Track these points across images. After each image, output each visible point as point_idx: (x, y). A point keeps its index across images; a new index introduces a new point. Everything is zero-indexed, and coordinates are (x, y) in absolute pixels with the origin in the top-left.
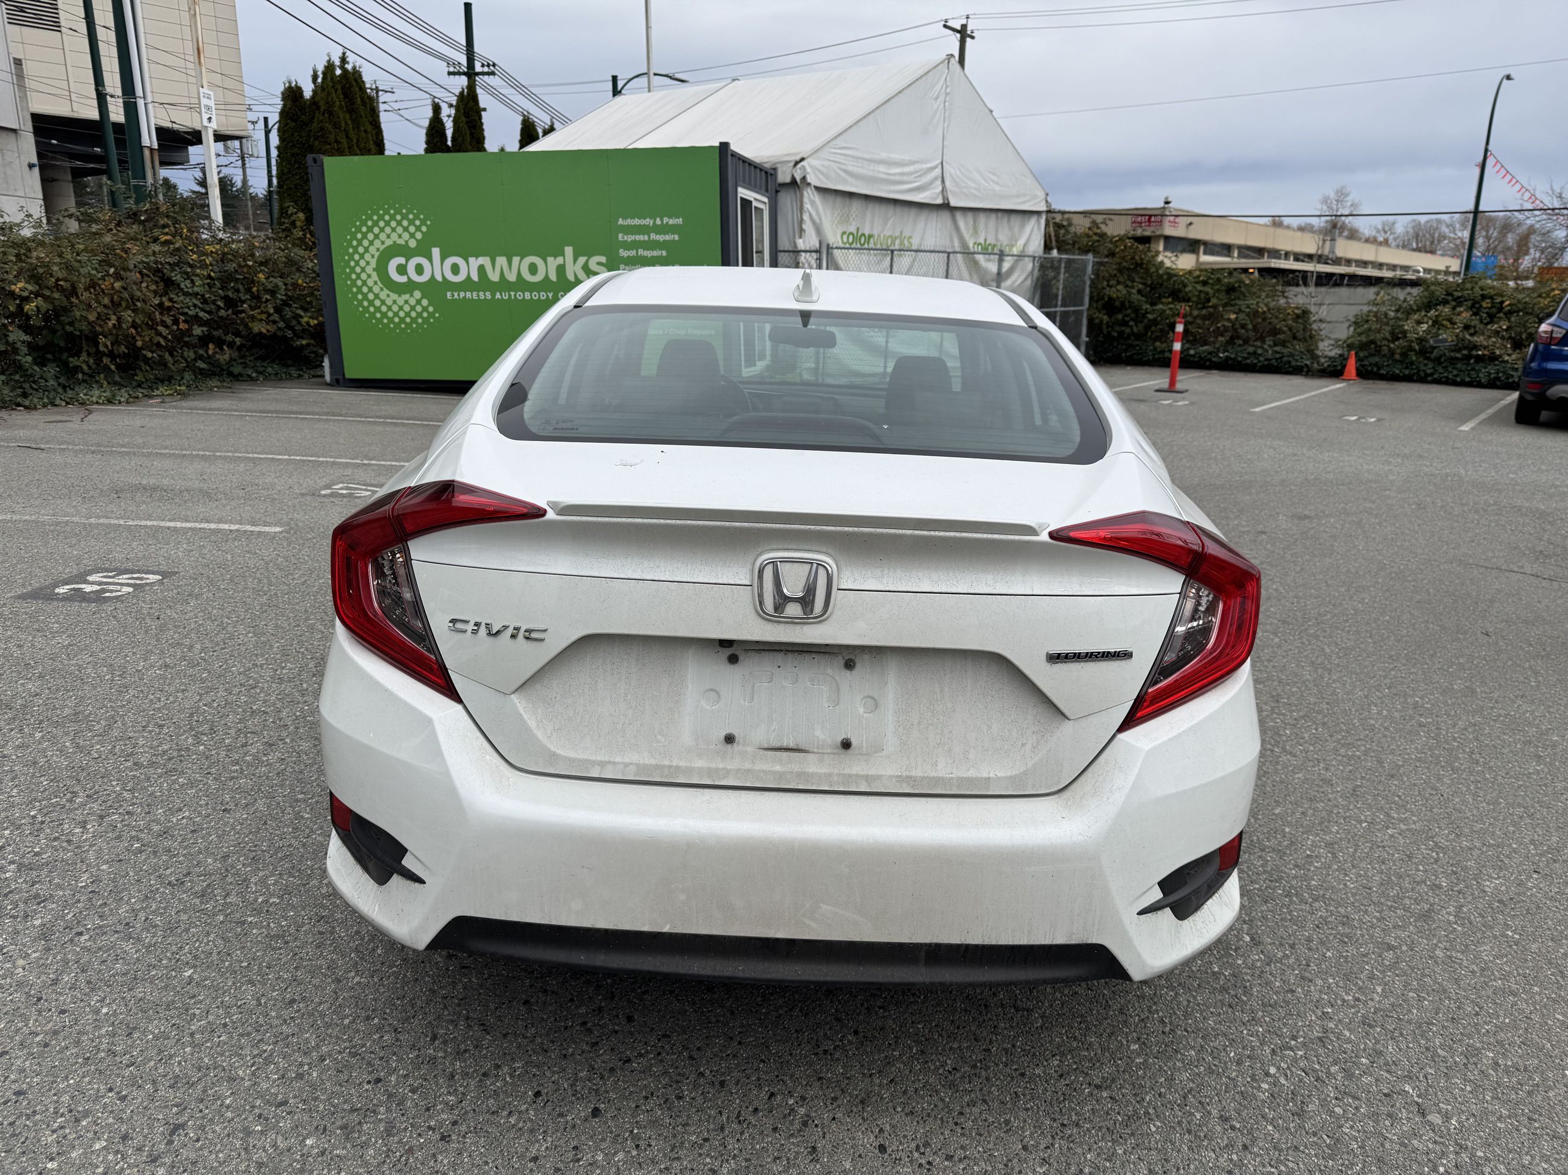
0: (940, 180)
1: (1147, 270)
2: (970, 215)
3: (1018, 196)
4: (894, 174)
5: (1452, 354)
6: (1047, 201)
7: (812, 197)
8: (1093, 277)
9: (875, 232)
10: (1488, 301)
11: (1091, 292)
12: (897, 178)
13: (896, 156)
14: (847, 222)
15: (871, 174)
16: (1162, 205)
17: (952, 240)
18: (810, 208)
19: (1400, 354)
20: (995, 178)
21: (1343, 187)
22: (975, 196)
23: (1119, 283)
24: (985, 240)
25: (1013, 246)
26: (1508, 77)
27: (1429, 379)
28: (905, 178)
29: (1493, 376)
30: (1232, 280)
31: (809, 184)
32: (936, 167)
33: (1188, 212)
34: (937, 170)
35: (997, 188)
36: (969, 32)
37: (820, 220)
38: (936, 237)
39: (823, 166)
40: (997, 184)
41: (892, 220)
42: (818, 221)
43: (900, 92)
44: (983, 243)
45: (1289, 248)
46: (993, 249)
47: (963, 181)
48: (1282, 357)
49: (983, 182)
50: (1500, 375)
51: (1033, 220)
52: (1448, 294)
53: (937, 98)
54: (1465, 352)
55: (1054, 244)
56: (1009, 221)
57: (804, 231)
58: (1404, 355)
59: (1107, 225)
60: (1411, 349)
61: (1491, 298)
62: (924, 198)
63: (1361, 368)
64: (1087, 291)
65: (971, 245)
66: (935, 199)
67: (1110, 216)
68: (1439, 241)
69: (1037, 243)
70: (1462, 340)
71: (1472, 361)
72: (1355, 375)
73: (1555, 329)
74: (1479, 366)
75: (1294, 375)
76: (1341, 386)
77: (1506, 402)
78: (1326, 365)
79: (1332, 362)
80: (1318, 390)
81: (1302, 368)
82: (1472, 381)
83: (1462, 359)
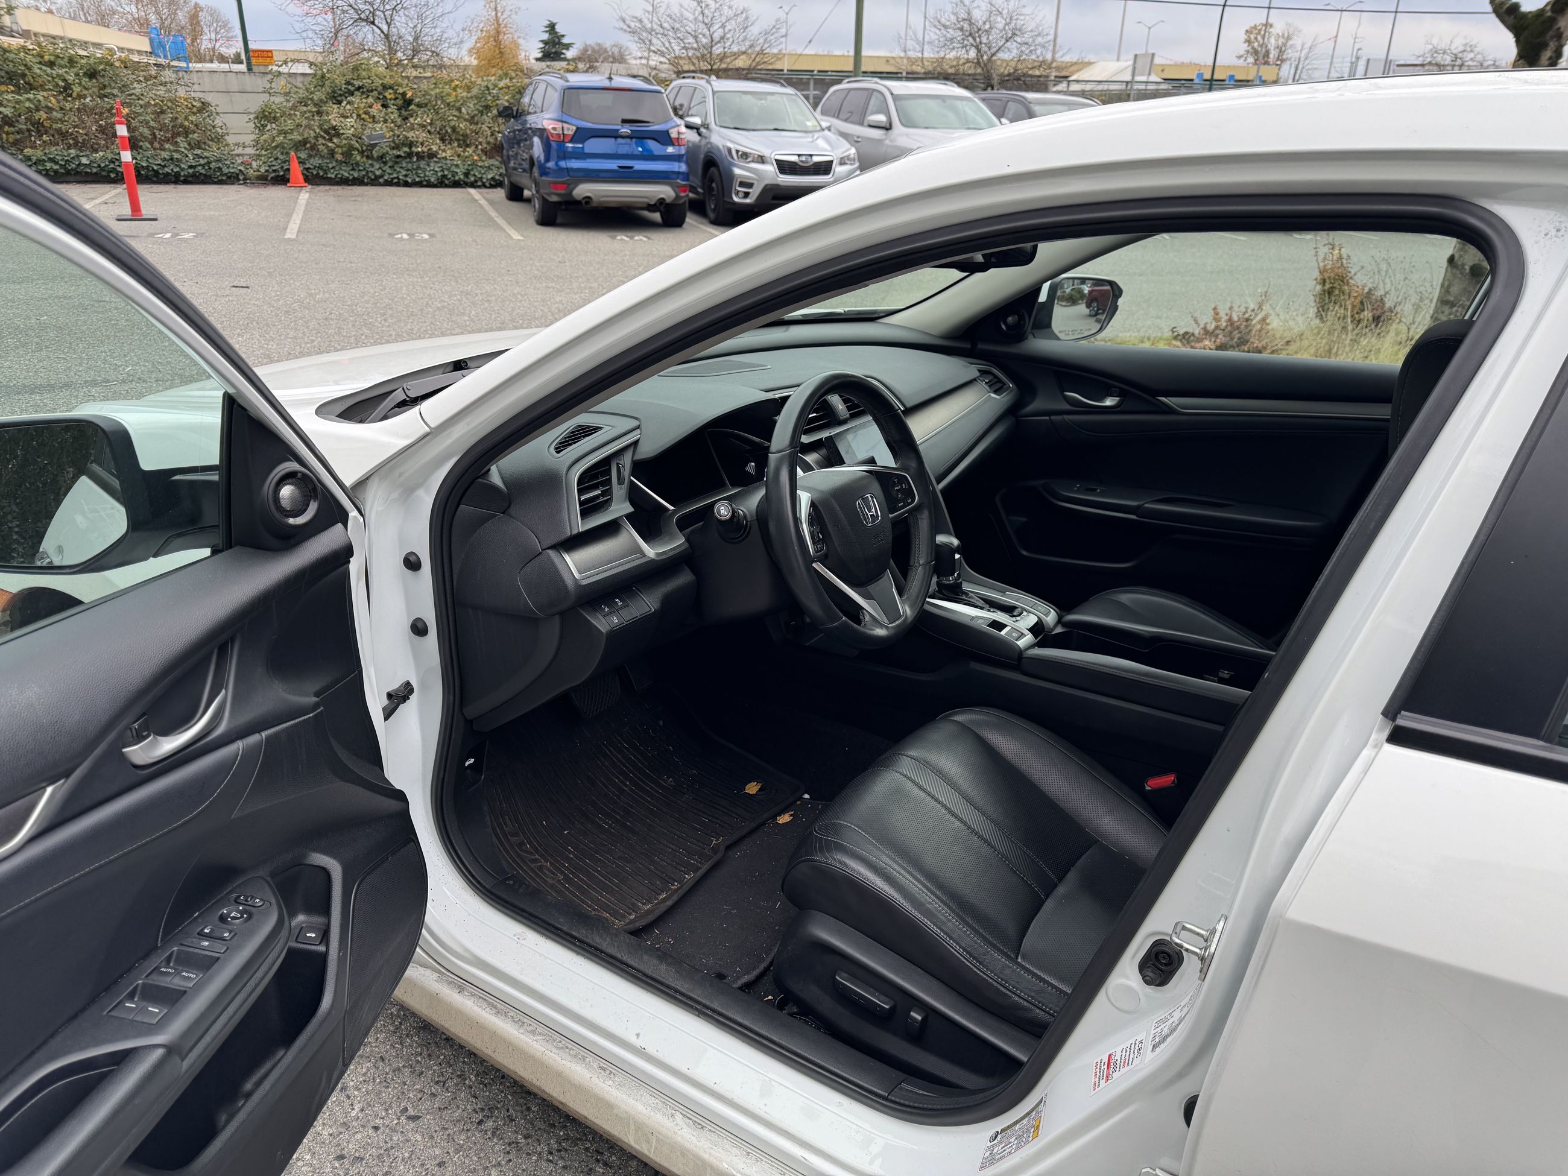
5: (395, 152)
10: (390, 91)
19: (342, 154)
27: (381, 180)
29: (439, 174)
48: (209, 163)
50: (446, 173)
54: (406, 149)
58: (348, 154)
60: (351, 148)
61: (391, 88)
63: (305, 172)
70: (398, 136)
71: (415, 159)
72: (303, 181)
73: (566, 126)
74: (422, 164)
75: (233, 184)
76: (307, 195)
77: (483, 202)
78: (263, 170)
79: (269, 166)
80: (296, 203)
81: (238, 175)
82: (422, 181)
83: (405, 158)
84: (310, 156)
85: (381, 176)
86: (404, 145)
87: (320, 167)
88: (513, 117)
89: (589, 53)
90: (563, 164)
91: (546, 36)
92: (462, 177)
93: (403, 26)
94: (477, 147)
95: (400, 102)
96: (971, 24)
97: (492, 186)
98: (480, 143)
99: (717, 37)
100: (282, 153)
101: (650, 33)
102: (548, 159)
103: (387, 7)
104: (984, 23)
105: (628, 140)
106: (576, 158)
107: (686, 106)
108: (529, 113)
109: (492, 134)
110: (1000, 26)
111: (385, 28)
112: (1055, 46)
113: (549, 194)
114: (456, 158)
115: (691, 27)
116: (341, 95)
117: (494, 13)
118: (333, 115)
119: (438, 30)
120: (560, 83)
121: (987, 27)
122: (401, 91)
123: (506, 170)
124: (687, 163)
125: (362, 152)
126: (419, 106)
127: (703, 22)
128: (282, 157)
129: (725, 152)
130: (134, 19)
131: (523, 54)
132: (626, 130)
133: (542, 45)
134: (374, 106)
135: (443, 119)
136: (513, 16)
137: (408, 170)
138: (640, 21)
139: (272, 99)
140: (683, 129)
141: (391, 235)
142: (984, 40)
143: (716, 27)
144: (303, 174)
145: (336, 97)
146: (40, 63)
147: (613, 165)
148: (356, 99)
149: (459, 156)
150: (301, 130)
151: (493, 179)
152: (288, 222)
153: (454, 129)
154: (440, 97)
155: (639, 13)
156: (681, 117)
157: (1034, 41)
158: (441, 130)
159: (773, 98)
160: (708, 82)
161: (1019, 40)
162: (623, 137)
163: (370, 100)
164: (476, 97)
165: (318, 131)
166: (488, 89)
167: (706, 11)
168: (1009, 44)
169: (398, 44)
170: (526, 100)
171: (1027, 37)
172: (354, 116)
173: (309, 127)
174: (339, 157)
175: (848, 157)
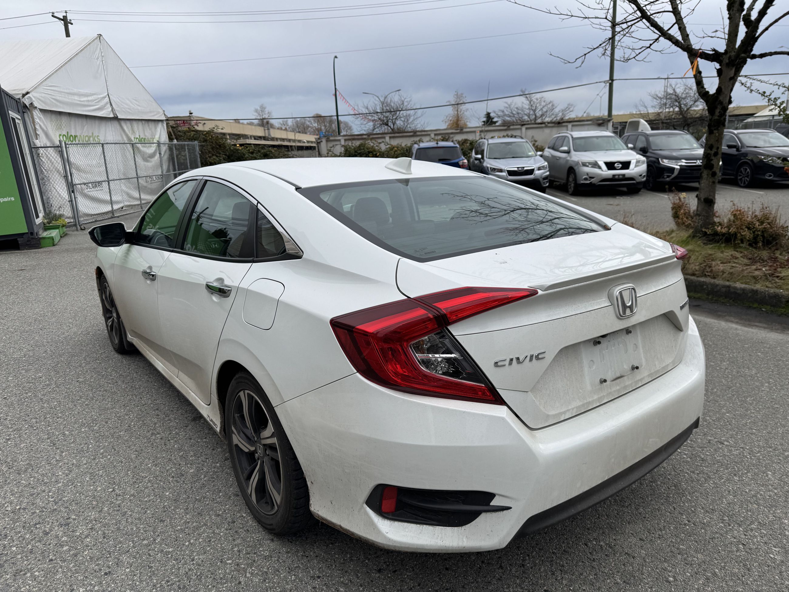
0: (109, 104)
1: (225, 147)
2: (128, 122)
3: (151, 112)
4: (84, 101)
6: (165, 114)
7: (39, 115)
8: (200, 152)
9: (78, 134)
10: (371, 154)
11: (201, 160)
12: (86, 103)
13: (82, 91)
14: (61, 129)
15: (70, 101)
16: (188, 115)
17: (122, 138)
18: (39, 121)
20: (137, 103)
21: (262, 105)
22: (129, 112)
23: (213, 155)
24: (139, 136)
25: (153, 139)
26: (336, 57)
28: (90, 103)
30: (265, 151)
31: (36, 107)
32: (105, 97)
33: (202, 118)
34: (106, 98)
35: (139, 108)
36: (68, 21)
37: (47, 128)
38: (113, 135)
39: (42, 97)
40: (139, 106)
41: (86, 127)
42: (45, 129)
43: (77, 54)
44: (139, 137)
45: (251, 134)
46: (144, 141)
47: (122, 105)
49: (131, 105)
51: (160, 125)
52: (356, 152)
53: (98, 59)
55: (174, 137)
56: (149, 126)
57: (39, 135)
59: (198, 126)
61: (372, 152)
62: (103, 114)
64: (199, 160)
65: (133, 139)
66: (109, 114)
67: (199, 121)
68: (307, 129)
69: (165, 136)
103: (394, 118)
104: (682, 94)
115: (526, 112)
121: (684, 96)
127: (532, 109)
129: (486, 168)
130: (316, 129)
133: (483, 122)
136: (465, 113)
138: (503, 111)
142: (683, 102)
143: (538, 111)
146: (249, 153)
155: (502, 108)
167: (533, 104)
175: (543, 167)
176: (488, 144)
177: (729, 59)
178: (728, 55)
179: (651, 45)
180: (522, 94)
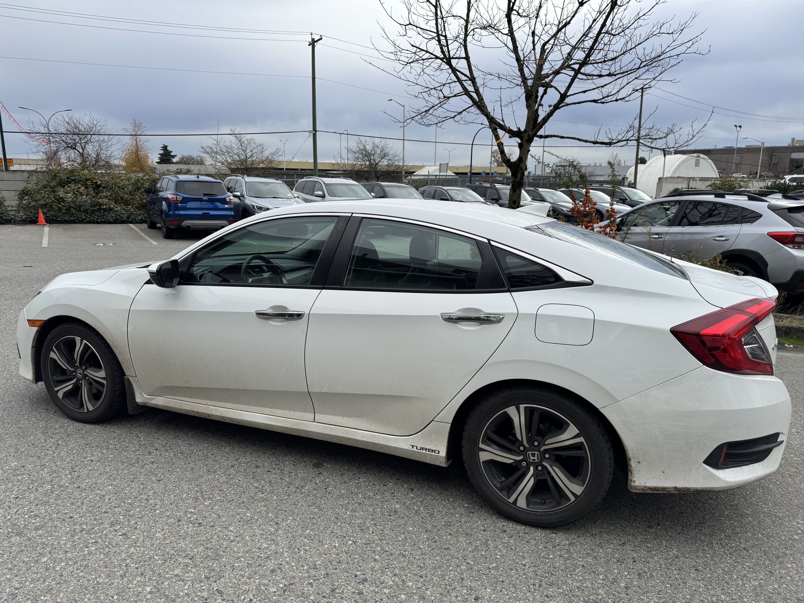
5: (92, 208)
10: (89, 181)
27: (85, 221)
29: (114, 218)
50: (118, 217)
54: (98, 207)
58: (68, 209)
60: (70, 207)
70: (94, 201)
71: (102, 211)
72: (45, 222)
73: (178, 196)
74: (106, 213)
75: (8, 224)
76: (48, 228)
77: (137, 229)
78: (24, 217)
79: (27, 216)
80: (43, 232)
81: (11, 220)
82: (105, 221)
83: (97, 211)
84: (49, 211)
85: (85, 219)
86: (97, 205)
87: (54, 216)
88: (152, 193)
89: (185, 159)
90: (177, 212)
91: (162, 152)
92: (126, 219)
93: (91, 149)
94: (133, 206)
95: (94, 186)
96: (366, 151)
97: (140, 223)
98: (135, 204)
99: (248, 155)
100: (34, 210)
101: (216, 154)
102: (169, 210)
103: (83, 141)
104: (372, 151)
105: (207, 202)
106: (183, 210)
107: (233, 187)
108: (160, 191)
109: (141, 200)
110: (379, 152)
111: (81, 151)
112: (403, 160)
113: (170, 225)
114: (123, 211)
115: (236, 151)
116: (64, 183)
117: (135, 142)
118: (61, 193)
119: (109, 152)
120: (175, 179)
121: (373, 152)
122: (95, 181)
123: (148, 215)
124: (234, 212)
125: (75, 209)
126: (104, 188)
127: (242, 149)
128: (34, 211)
129: (251, 207)
131: (150, 161)
132: (205, 198)
133: (160, 156)
134: (81, 188)
135: (116, 193)
137: (99, 216)
138: (211, 148)
139: (28, 185)
140: (232, 198)
141: (95, 244)
142: (372, 158)
143: (248, 151)
144: (45, 219)
145: (62, 184)
147: (200, 212)
148: (72, 185)
149: (124, 209)
150: (45, 199)
151: (141, 219)
152: (42, 240)
153: (122, 198)
154: (115, 184)
155: (211, 145)
156: (231, 192)
157: (394, 159)
158: (115, 198)
159: (272, 185)
160: (243, 178)
161: (387, 158)
162: (205, 201)
163: (79, 185)
164: (133, 184)
165: (53, 199)
166: (139, 180)
167: (243, 144)
168: (383, 160)
169: (88, 158)
170: (158, 185)
171: (390, 157)
172: (72, 193)
173: (48, 198)
174: (64, 211)
176: (246, 182)
177: (528, 137)
178: (527, 134)
179: (455, 116)
180: (232, 133)
